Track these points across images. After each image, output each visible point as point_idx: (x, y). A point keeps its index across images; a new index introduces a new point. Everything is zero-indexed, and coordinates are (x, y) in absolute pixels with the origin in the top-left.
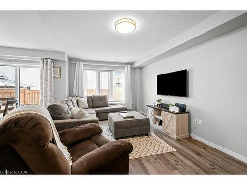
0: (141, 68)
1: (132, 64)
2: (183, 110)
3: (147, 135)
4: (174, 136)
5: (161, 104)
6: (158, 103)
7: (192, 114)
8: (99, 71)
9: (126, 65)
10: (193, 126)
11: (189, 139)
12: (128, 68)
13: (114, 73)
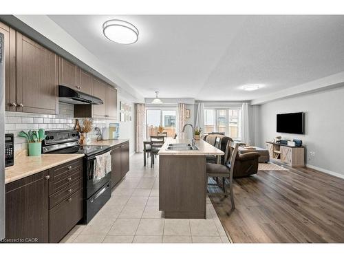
0: (259, 106)
1: (249, 102)
2: (299, 144)
3: (266, 163)
4: (291, 164)
5: (280, 141)
6: (278, 140)
7: (308, 148)
8: (216, 109)
9: (243, 104)
10: (308, 158)
11: (305, 167)
12: (245, 107)
13: (230, 111)
